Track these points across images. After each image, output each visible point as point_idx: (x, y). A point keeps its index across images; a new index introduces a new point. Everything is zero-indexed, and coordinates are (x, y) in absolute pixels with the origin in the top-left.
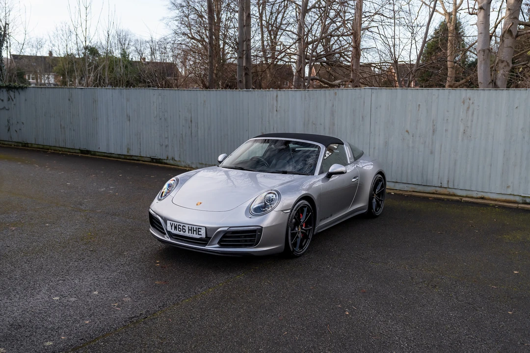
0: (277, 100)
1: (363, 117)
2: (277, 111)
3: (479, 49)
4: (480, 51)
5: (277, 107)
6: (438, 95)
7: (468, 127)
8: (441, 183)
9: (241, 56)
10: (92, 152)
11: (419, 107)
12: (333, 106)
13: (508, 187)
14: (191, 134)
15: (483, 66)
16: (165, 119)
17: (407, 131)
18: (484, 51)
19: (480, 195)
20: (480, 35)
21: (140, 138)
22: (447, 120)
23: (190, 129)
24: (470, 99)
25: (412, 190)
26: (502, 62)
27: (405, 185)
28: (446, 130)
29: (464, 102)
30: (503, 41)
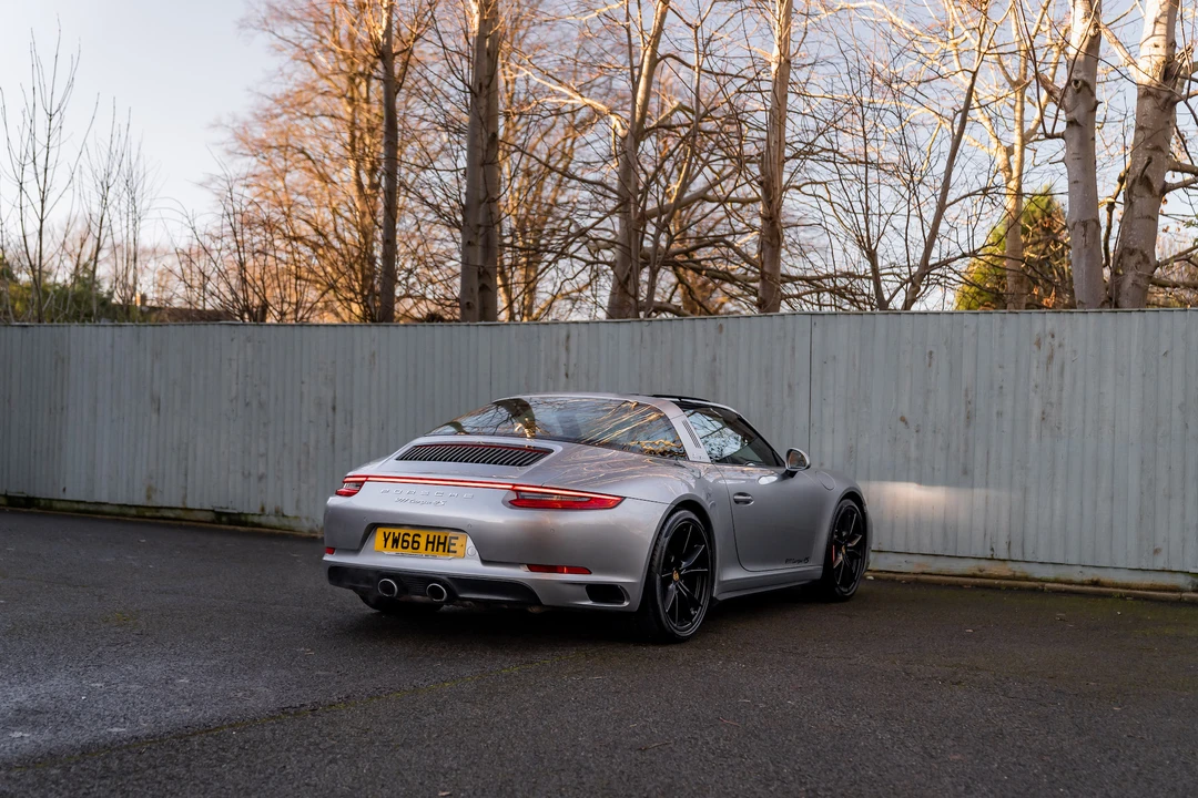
0: (567, 349)
1: (790, 386)
2: (567, 375)
3: (1073, 220)
4: (1074, 224)
5: (567, 365)
6: (977, 328)
7: (1051, 404)
8: (992, 549)
9: (473, 240)
10: (42, 503)
11: (931, 357)
12: (714, 359)
13: (1156, 551)
14: (333, 442)
15: (1084, 260)
16: (261, 405)
17: (903, 419)
18: (1085, 224)
19: (1090, 575)
20: (1075, 187)
21: (186, 459)
22: (1001, 387)
23: (330, 429)
24: (1053, 336)
25: (919, 570)
26: (1132, 252)
27: (902, 558)
28: (1000, 414)
29: (1039, 344)
30: (1131, 203)
